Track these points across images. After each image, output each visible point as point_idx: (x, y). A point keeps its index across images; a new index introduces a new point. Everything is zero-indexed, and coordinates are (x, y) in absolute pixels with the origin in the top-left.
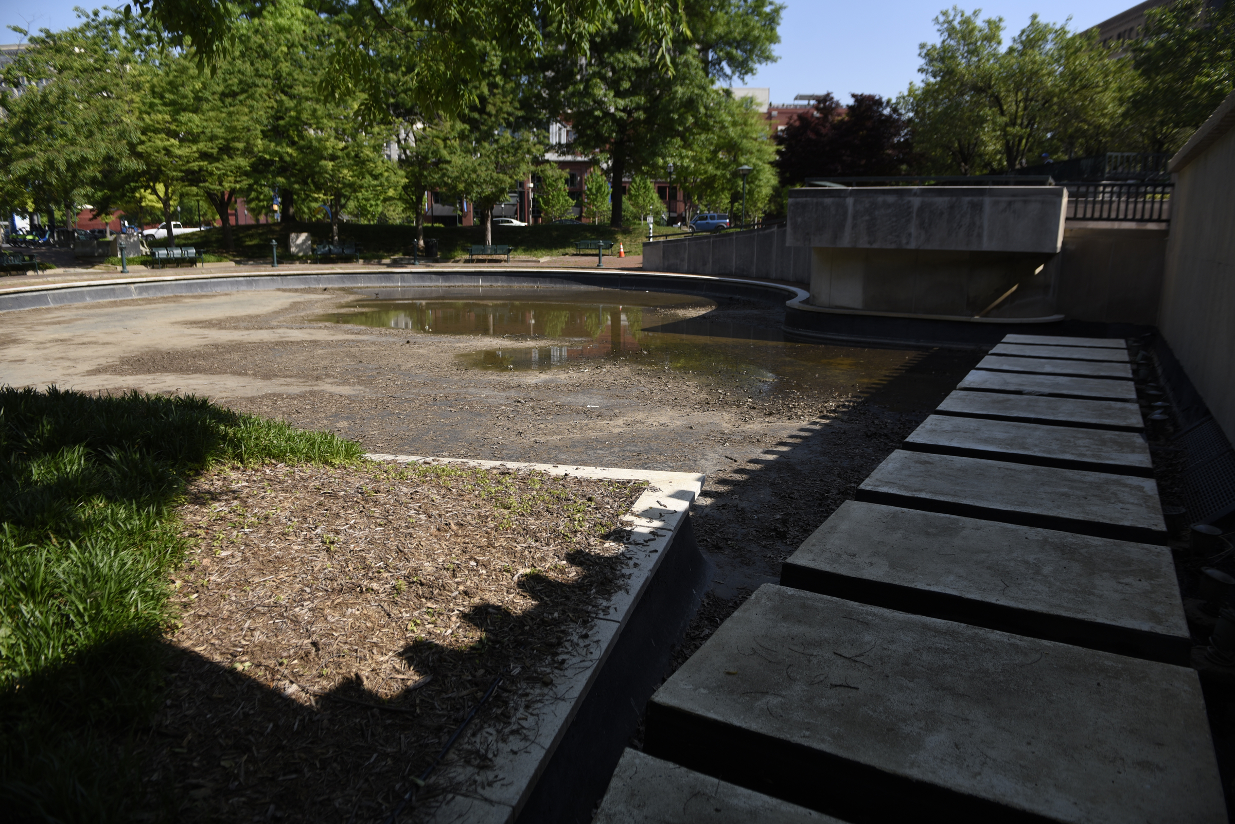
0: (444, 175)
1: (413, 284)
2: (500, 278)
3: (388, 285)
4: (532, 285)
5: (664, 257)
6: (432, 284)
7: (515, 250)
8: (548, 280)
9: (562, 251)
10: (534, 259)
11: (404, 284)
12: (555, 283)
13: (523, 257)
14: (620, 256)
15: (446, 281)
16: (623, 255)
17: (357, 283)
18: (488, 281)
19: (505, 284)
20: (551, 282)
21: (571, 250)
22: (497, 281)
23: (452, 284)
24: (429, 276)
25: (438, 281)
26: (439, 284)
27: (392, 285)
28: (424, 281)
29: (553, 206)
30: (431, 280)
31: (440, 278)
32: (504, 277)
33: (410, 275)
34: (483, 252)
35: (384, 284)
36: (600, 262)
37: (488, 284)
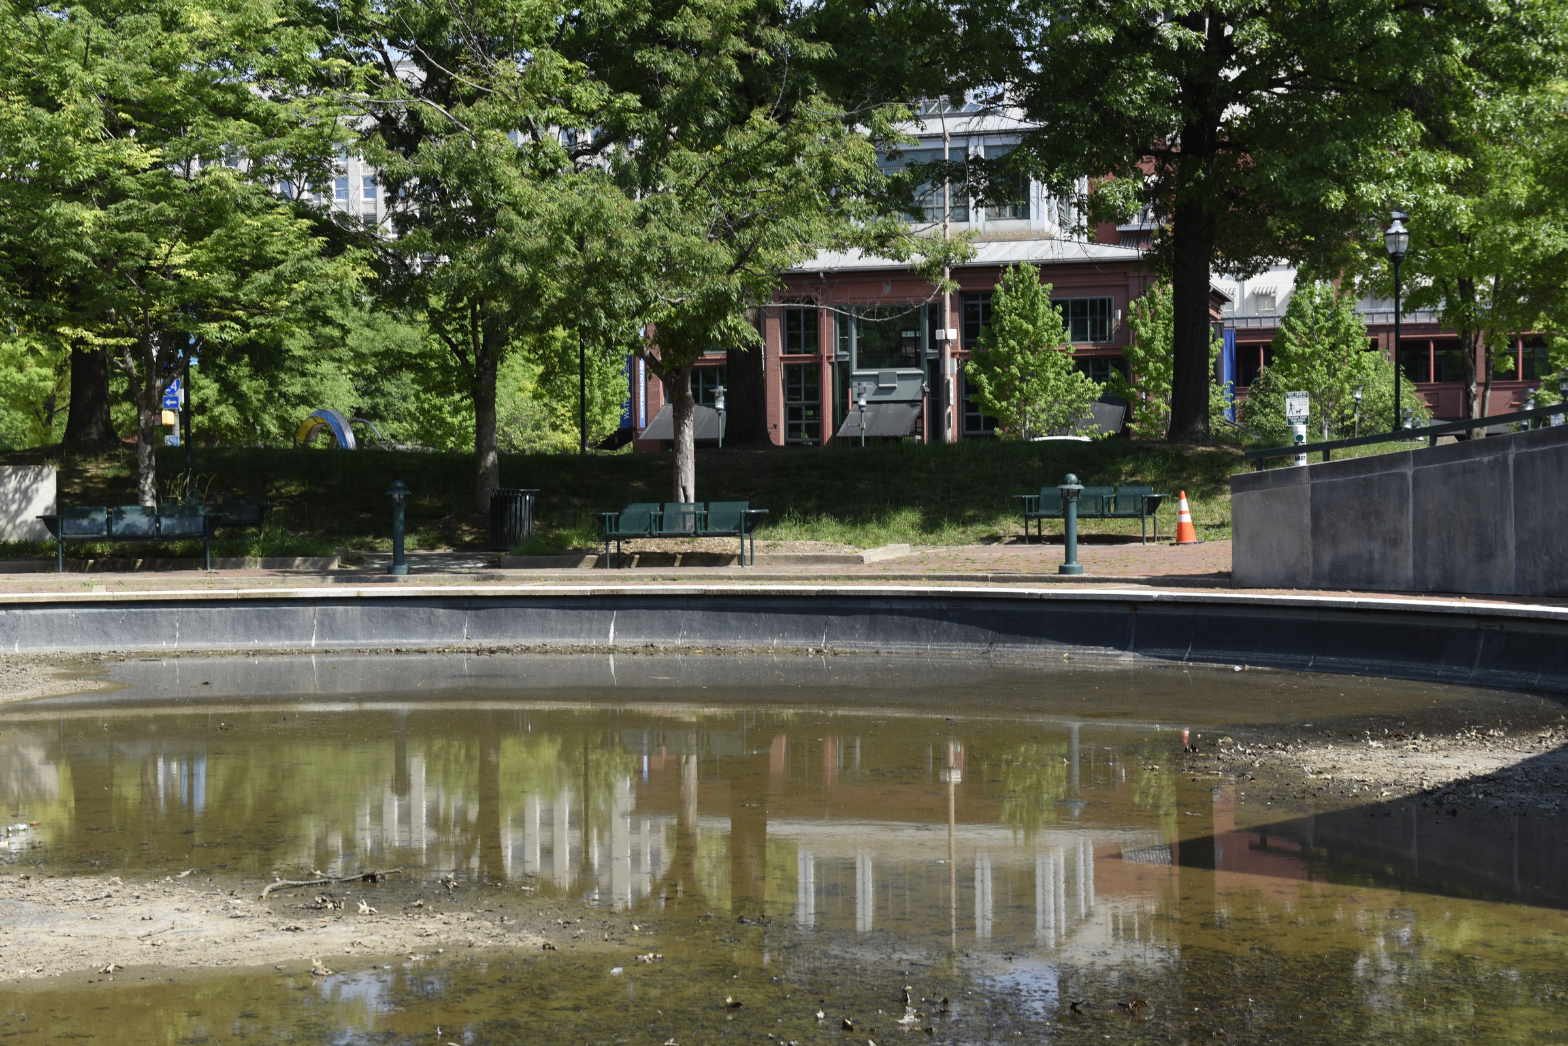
0: (498, 247)
1: (363, 642)
2: (682, 616)
3: (271, 644)
4: (799, 642)
5: (1316, 531)
6: (435, 642)
7: (773, 521)
8: (860, 621)
9: (981, 529)
10: (848, 551)
11: (330, 643)
12: (888, 636)
13: (806, 546)
14: (1179, 539)
15: (486, 629)
16: (1190, 535)
17: (157, 637)
18: (638, 632)
19: (701, 642)
20: (871, 633)
21: (1012, 526)
22: (672, 630)
23: (507, 642)
24: (423, 611)
25: (456, 629)
26: (461, 642)
27: (285, 644)
28: (405, 631)
29: (1027, 400)
30: (432, 627)
31: (465, 618)
32: (698, 615)
33: (355, 610)
34: (658, 528)
35: (255, 644)
36: (1068, 559)
37: (639, 641)
